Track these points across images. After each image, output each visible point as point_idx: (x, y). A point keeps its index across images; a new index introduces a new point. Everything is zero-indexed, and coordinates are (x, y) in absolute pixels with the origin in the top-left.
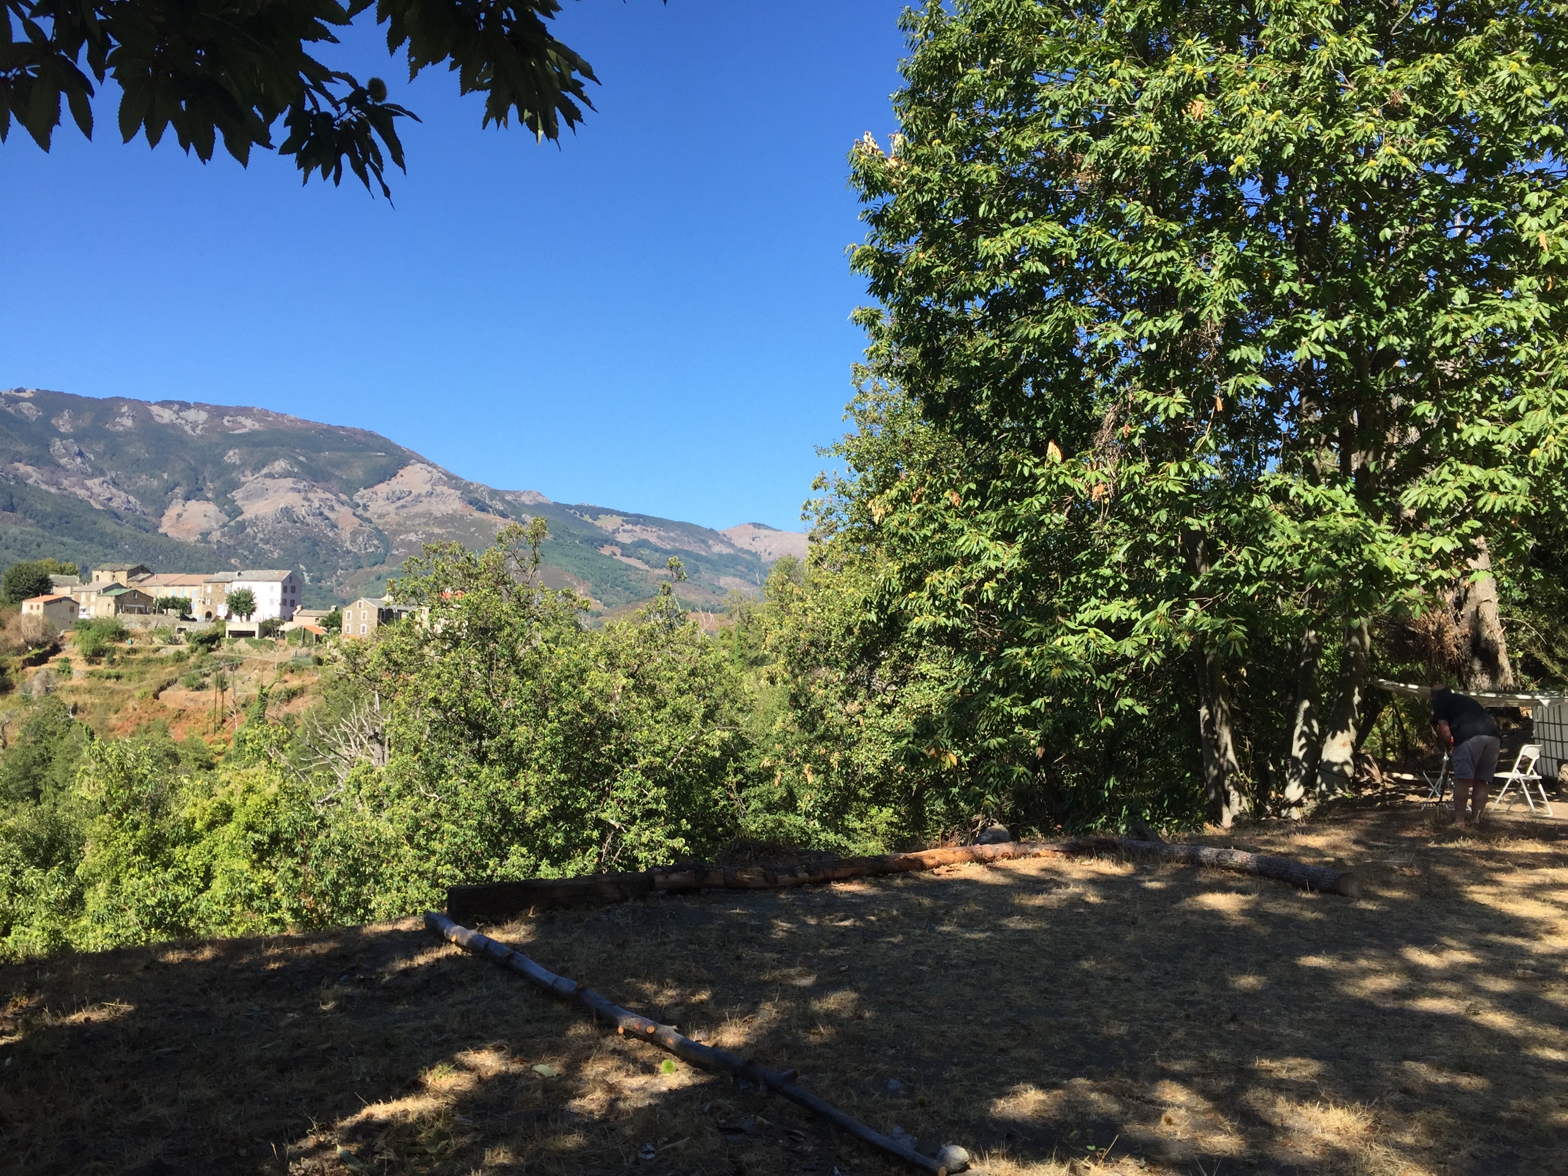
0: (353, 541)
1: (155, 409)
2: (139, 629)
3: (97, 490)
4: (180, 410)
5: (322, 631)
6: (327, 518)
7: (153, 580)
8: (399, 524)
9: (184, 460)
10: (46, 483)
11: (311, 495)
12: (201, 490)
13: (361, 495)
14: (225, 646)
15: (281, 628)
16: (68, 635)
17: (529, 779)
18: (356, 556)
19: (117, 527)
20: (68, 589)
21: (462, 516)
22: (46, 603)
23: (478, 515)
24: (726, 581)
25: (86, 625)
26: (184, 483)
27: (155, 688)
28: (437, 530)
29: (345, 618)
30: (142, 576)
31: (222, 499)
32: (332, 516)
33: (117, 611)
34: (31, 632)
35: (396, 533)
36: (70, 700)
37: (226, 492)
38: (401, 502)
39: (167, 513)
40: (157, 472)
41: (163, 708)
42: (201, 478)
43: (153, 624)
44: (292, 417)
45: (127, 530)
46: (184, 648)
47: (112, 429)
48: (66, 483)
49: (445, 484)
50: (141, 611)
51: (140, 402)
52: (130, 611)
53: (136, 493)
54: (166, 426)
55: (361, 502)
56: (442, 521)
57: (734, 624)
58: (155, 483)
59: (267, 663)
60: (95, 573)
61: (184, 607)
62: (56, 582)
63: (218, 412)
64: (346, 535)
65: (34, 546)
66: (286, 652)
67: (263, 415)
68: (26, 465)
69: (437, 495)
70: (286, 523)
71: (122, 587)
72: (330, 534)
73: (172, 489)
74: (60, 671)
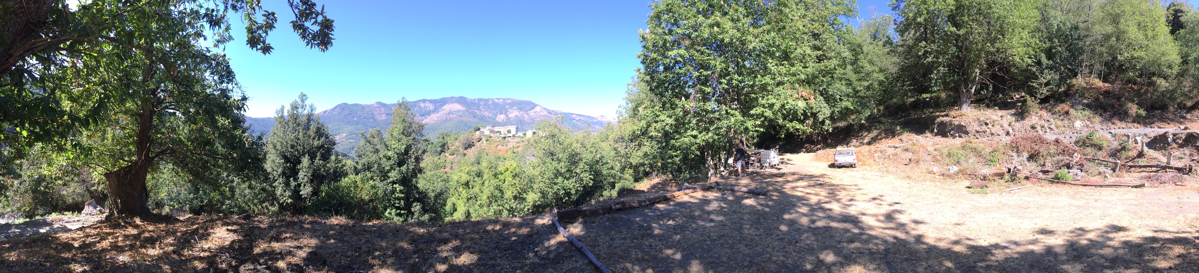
0: (528, 120)
1: (495, 100)
2: (494, 136)
3: (487, 114)
4: (499, 100)
5: (523, 136)
7: (495, 128)
9: (500, 108)
10: (479, 113)
11: (520, 112)
12: (502, 113)
13: (529, 112)
14: (507, 138)
15: (516, 135)
16: (483, 137)
17: (562, 164)
18: (528, 123)
19: (490, 119)
20: (483, 130)
21: (547, 115)
22: (480, 132)
23: (550, 115)
24: (596, 126)
25: (486, 135)
26: (500, 111)
27: (496, 146)
28: (543, 118)
29: (527, 133)
31: (506, 114)
32: (524, 116)
33: (490, 133)
34: (478, 137)
35: (535, 118)
36: (483, 148)
38: (536, 113)
39: (497, 117)
40: (496, 110)
41: (498, 149)
42: (502, 111)
43: (496, 135)
44: (517, 99)
46: (500, 139)
47: (489, 104)
48: (482, 112)
49: (544, 109)
50: (494, 133)
51: (493, 99)
52: (492, 133)
53: (493, 114)
54: (497, 102)
56: (544, 116)
57: (599, 134)
58: (495, 112)
59: (514, 141)
60: (487, 127)
61: (500, 132)
62: (481, 128)
63: (504, 99)
64: (526, 119)
65: (477, 123)
66: (517, 140)
67: (512, 99)
68: (476, 110)
69: (542, 111)
70: (516, 118)
71: (491, 129)
72: (523, 119)
73: (498, 113)
74: (482, 143)
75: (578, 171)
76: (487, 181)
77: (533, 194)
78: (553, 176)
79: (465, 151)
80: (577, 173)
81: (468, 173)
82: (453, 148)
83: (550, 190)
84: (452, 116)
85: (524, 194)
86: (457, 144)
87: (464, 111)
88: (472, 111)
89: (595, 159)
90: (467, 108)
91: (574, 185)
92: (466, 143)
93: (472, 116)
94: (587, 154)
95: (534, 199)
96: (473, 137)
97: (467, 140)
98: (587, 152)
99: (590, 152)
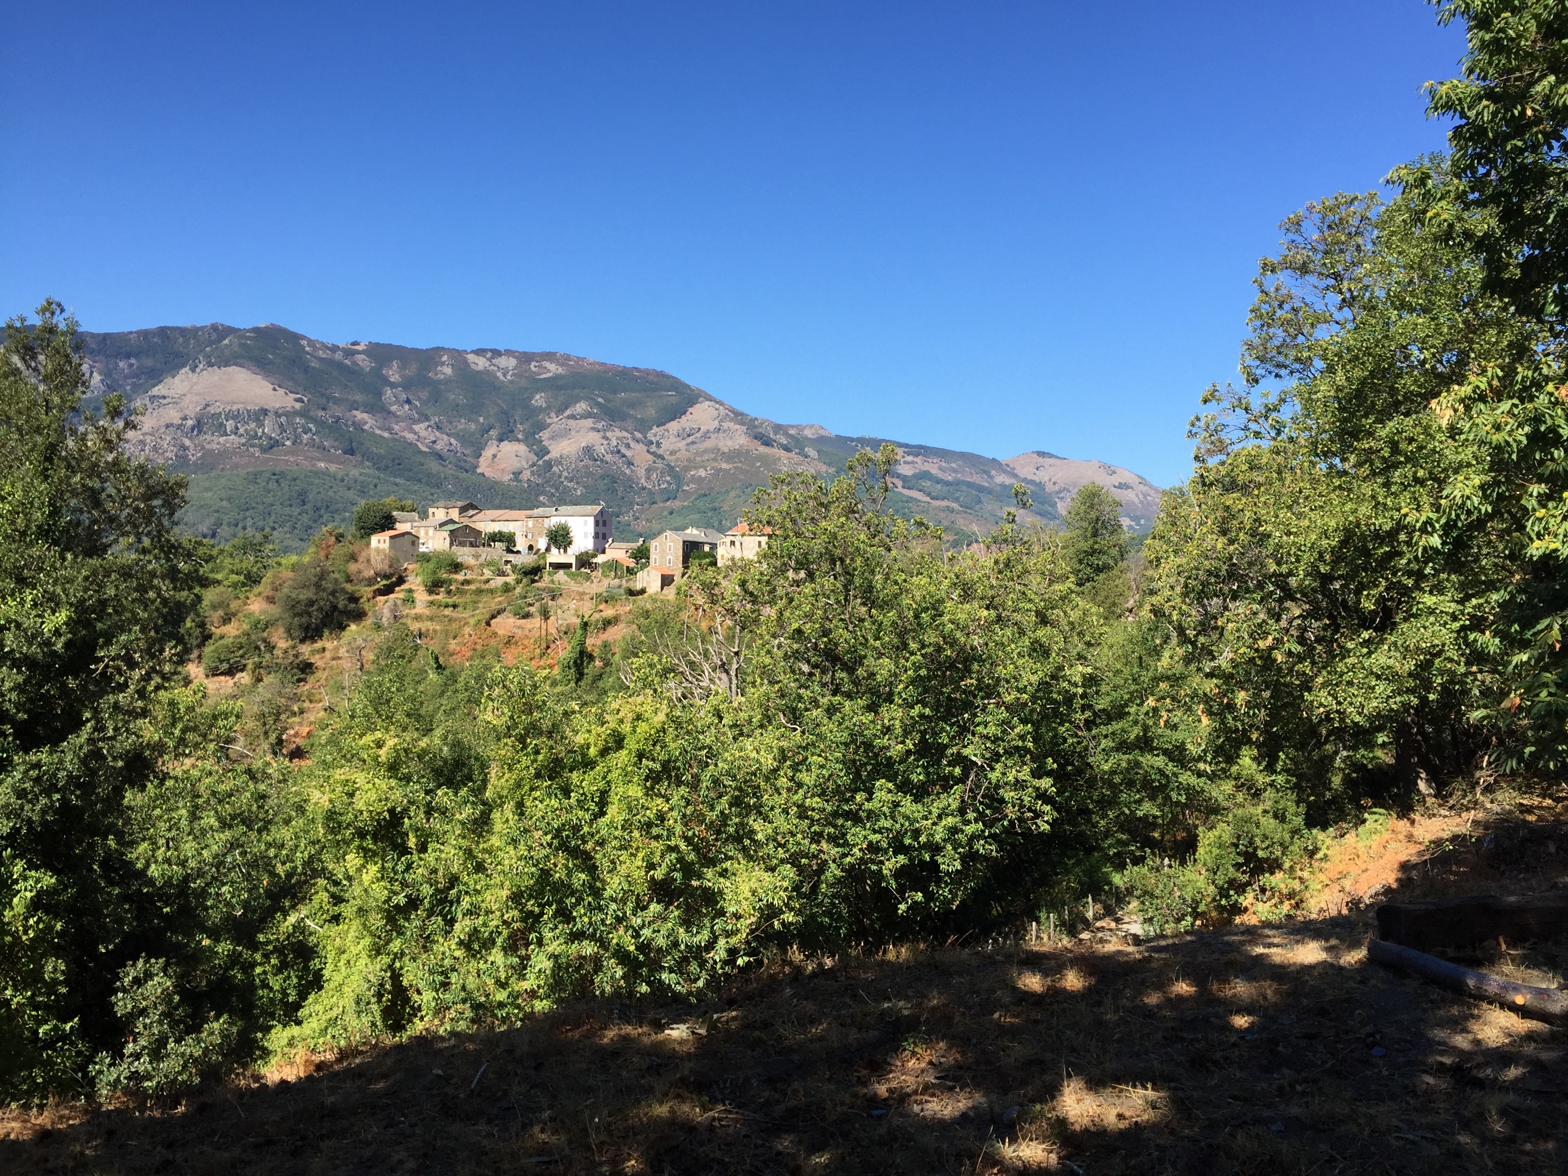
0: (648, 478)
1: (471, 357)
2: (472, 561)
3: (423, 434)
4: (493, 358)
5: (631, 563)
6: (624, 456)
7: (480, 516)
8: (689, 460)
9: (497, 405)
10: (379, 428)
11: (609, 434)
12: (512, 431)
13: (655, 433)
14: (546, 577)
15: (595, 560)
16: (410, 567)
17: (891, 714)
18: (651, 493)
19: (441, 469)
20: (409, 525)
21: (748, 451)
22: (391, 537)
23: (763, 449)
25: (426, 558)
26: (497, 425)
27: (488, 616)
28: (725, 466)
29: (652, 550)
30: (471, 512)
31: (532, 440)
32: (628, 453)
33: (451, 544)
34: (379, 564)
35: (687, 469)
36: (415, 626)
37: (534, 433)
38: (691, 439)
39: (484, 454)
40: (474, 416)
41: (495, 634)
42: (512, 421)
43: (484, 556)
44: (591, 360)
45: (450, 470)
46: (511, 579)
47: (435, 378)
48: (396, 428)
49: (731, 420)
50: (472, 545)
51: (457, 351)
52: (462, 544)
53: (456, 436)
54: (479, 372)
55: (654, 440)
56: (730, 456)
58: (473, 426)
59: (584, 593)
60: (431, 510)
61: (509, 540)
62: (398, 518)
63: (526, 358)
64: (641, 472)
65: (372, 487)
66: (600, 584)
67: (563, 360)
68: (363, 412)
69: (724, 431)
70: (587, 462)
71: (455, 522)
72: (627, 471)
73: (487, 432)
74: (405, 601)
75: (973, 752)
76: (509, 811)
77: (759, 872)
78: (845, 780)
79: (305, 649)
80: (967, 764)
82: (232, 630)
84: (215, 442)
85: (709, 873)
86: (257, 607)
87: (291, 414)
88: (338, 419)
89: (1059, 693)
90: (305, 399)
91: (954, 830)
92: (311, 603)
93: (336, 444)
94: (1020, 662)
95: (760, 900)
96: (353, 567)
97: (318, 586)
98: (1019, 653)
99: (1035, 650)
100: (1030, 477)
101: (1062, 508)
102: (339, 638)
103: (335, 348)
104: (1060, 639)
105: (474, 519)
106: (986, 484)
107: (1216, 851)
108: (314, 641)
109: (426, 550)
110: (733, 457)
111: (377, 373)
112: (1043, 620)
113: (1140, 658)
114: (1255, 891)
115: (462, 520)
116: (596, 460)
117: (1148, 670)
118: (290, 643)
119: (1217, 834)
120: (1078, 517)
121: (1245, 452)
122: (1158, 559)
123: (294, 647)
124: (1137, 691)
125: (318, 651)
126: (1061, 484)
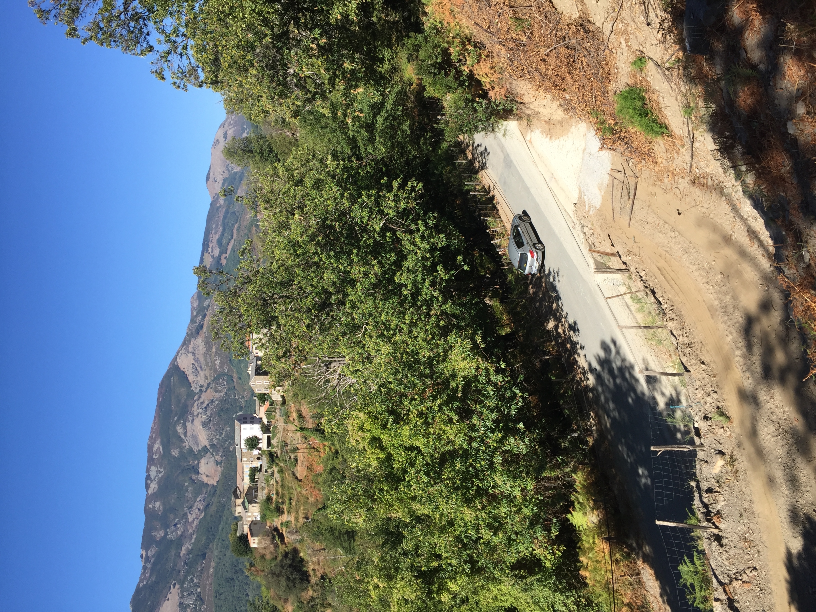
0: (220, 391)
1: (150, 491)
2: (266, 491)
3: (194, 516)
4: (150, 480)
5: (267, 404)
6: (208, 405)
7: (240, 487)
8: (211, 369)
9: (178, 475)
10: (191, 540)
11: (195, 413)
12: (193, 467)
13: (195, 388)
14: (275, 450)
15: (266, 423)
16: (268, 525)
17: (356, 272)
18: (228, 390)
19: (214, 504)
20: (245, 526)
21: (206, 337)
22: (252, 536)
23: (204, 329)
25: (264, 517)
26: (190, 475)
27: (296, 481)
28: (214, 350)
29: (260, 392)
30: (238, 492)
31: (198, 456)
32: (206, 402)
33: (256, 502)
34: (267, 542)
35: (215, 370)
36: (302, 521)
37: (195, 455)
38: (199, 369)
39: (206, 482)
40: (184, 488)
41: (306, 477)
42: (187, 467)
43: (263, 485)
44: (153, 424)
45: (215, 500)
46: (276, 469)
47: (162, 511)
48: (190, 531)
49: (188, 347)
50: (256, 491)
51: (146, 499)
52: (256, 497)
53: (196, 498)
54: (159, 486)
55: (199, 389)
58: (190, 488)
59: (284, 429)
60: (237, 515)
61: (254, 471)
62: (241, 532)
63: (151, 461)
64: (217, 395)
65: (223, 543)
66: (279, 420)
67: (152, 440)
68: (181, 550)
69: (194, 350)
70: (211, 425)
71: (244, 501)
72: (217, 403)
73: (193, 480)
74: (287, 527)
75: (378, 225)
76: (415, 506)
78: (395, 300)
79: (313, 580)
80: (385, 229)
81: (390, 577)
83: (435, 310)
85: (453, 384)
86: (290, 608)
87: (182, 589)
88: (186, 563)
89: (343, 174)
90: (174, 582)
91: (423, 237)
92: (288, 578)
93: (199, 564)
94: (325, 196)
95: (469, 355)
96: (268, 557)
97: (278, 576)
98: (320, 197)
99: (318, 188)
100: (220, 185)
101: (237, 169)
102: (307, 562)
103: (145, 568)
104: (311, 173)
105: (242, 490)
106: (224, 210)
107: (438, 87)
108: (309, 575)
109: (259, 517)
110: (209, 345)
111: (158, 544)
112: (300, 182)
113: (322, 128)
114: (460, 66)
115: (242, 497)
116: (210, 420)
117: (329, 124)
118: (310, 588)
119: (428, 86)
120: (242, 160)
121: (195, 54)
122: (264, 112)
123: (312, 587)
124: (340, 130)
125: (315, 573)
126: (224, 169)
